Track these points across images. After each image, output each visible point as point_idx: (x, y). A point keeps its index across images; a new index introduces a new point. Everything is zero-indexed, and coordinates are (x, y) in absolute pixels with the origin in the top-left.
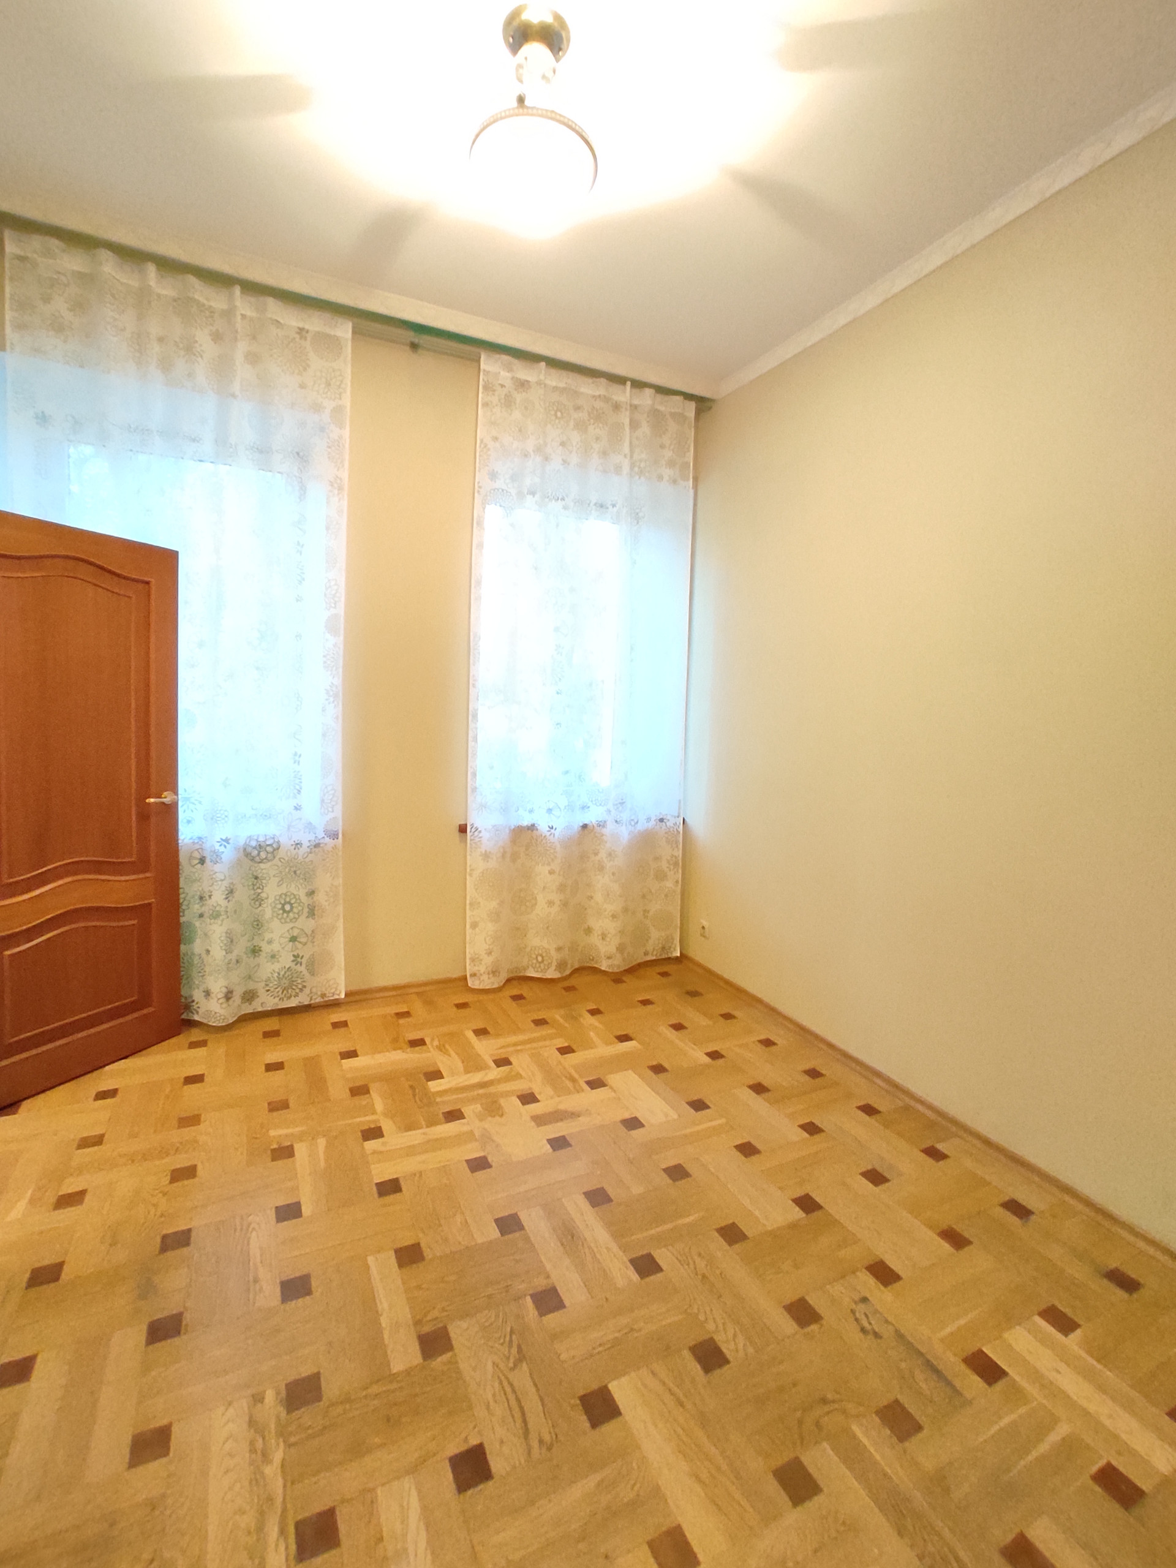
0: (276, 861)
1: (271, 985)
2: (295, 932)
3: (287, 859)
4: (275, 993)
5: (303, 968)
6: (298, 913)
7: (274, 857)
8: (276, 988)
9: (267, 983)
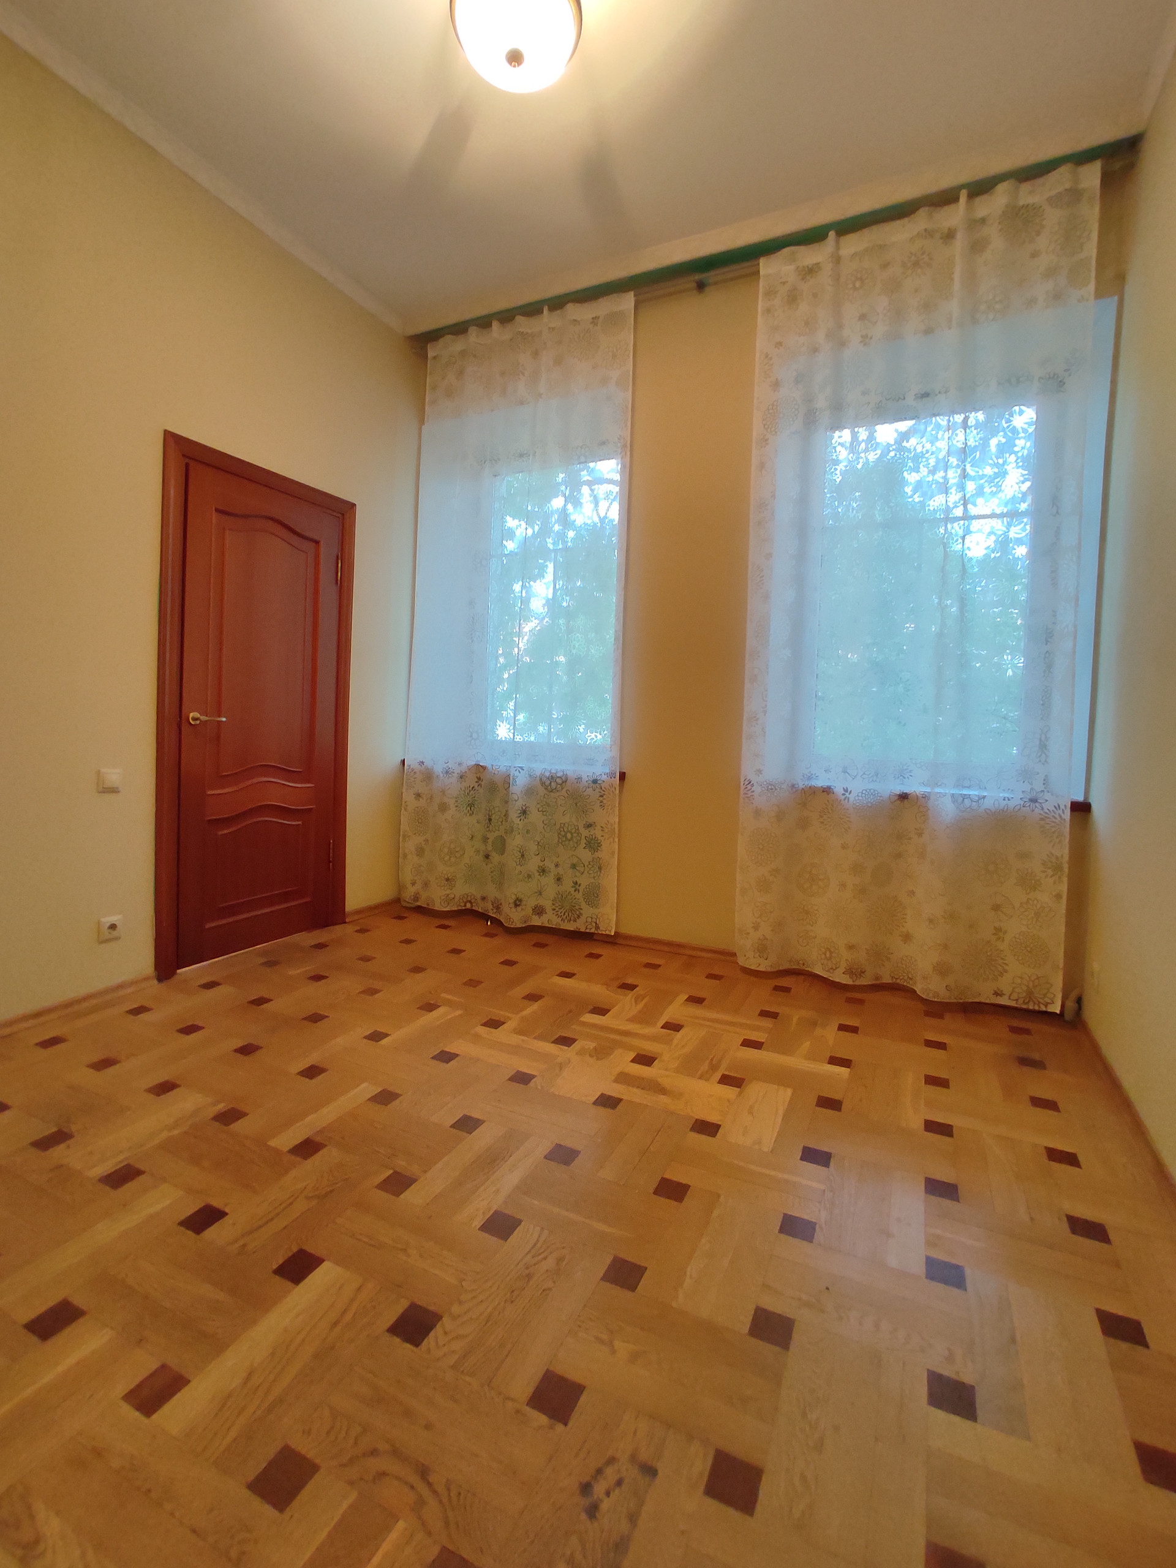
0: (564, 793)
1: (557, 905)
2: (575, 861)
3: (571, 791)
4: (559, 913)
5: (579, 896)
6: (577, 843)
7: (562, 789)
8: (561, 909)
9: (554, 903)
